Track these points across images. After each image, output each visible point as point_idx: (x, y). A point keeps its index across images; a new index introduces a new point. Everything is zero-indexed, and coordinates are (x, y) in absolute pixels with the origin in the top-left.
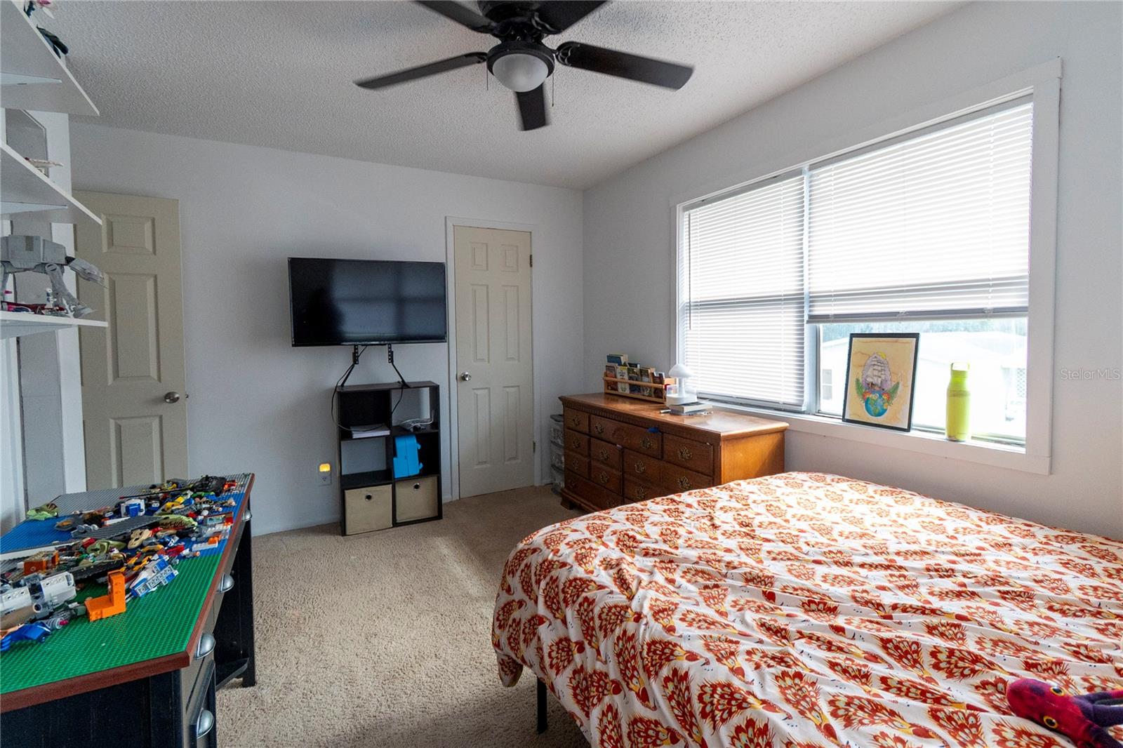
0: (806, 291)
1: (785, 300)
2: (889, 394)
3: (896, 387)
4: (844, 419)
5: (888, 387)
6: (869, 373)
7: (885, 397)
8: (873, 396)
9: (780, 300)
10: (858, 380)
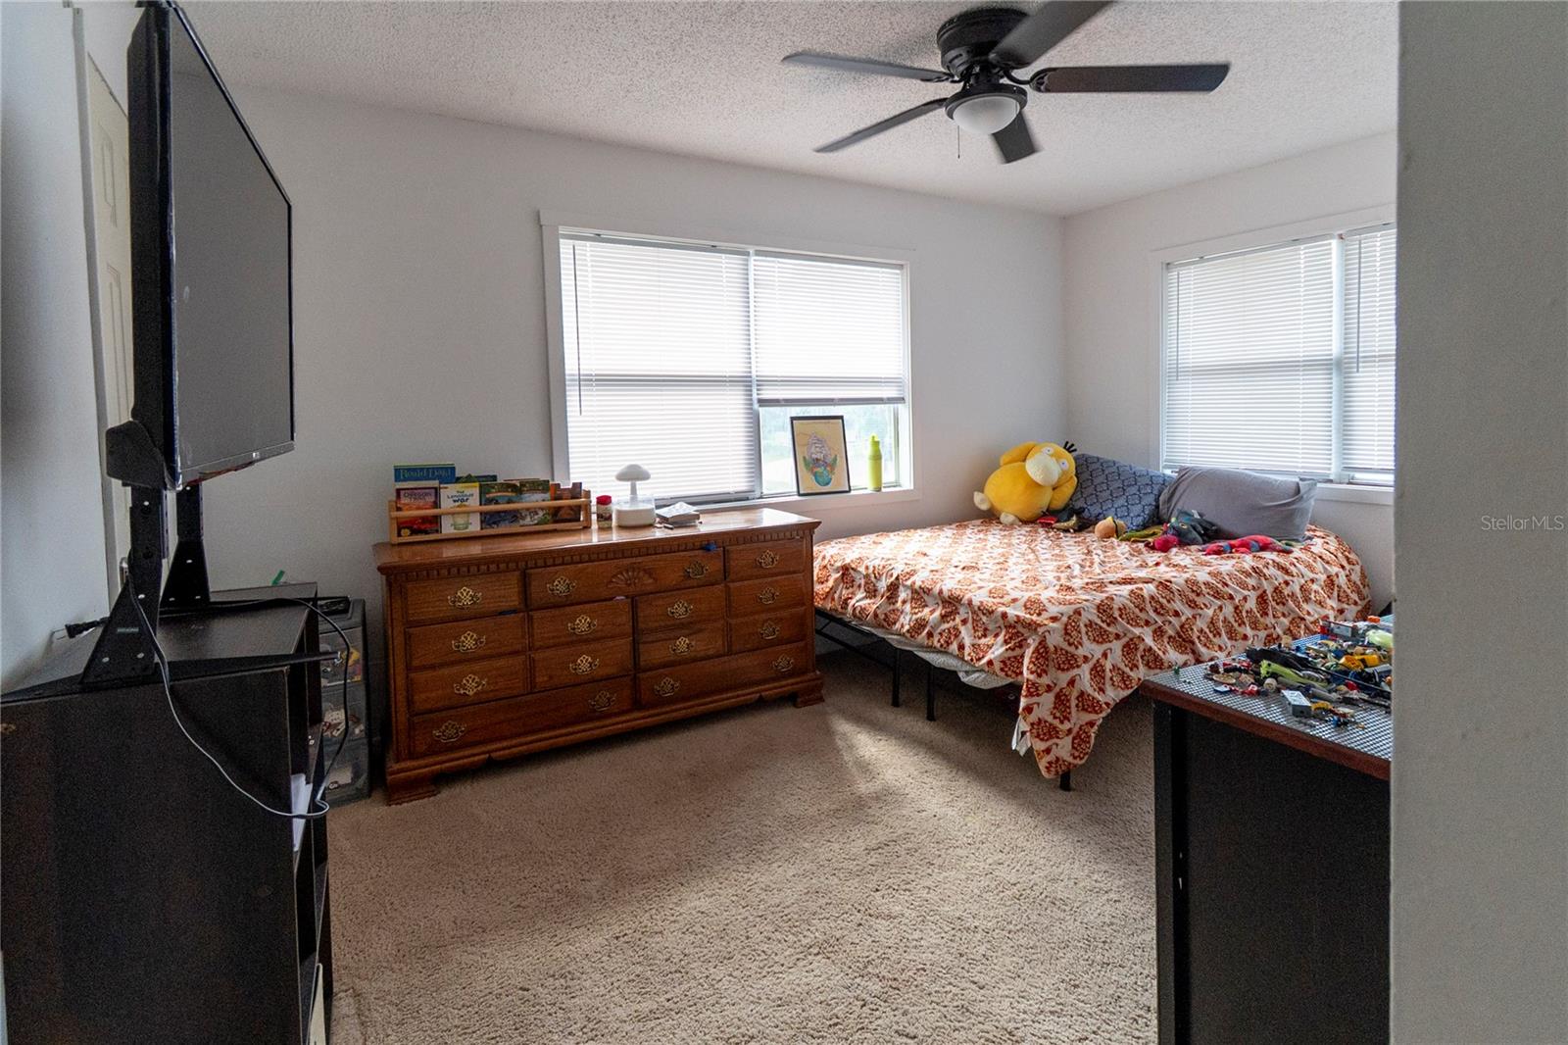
0: (754, 374)
1: (730, 381)
2: (831, 466)
3: (835, 460)
4: (799, 495)
5: (829, 460)
6: (813, 450)
7: (828, 469)
8: (820, 470)
9: (725, 381)
10: (804, 458)
